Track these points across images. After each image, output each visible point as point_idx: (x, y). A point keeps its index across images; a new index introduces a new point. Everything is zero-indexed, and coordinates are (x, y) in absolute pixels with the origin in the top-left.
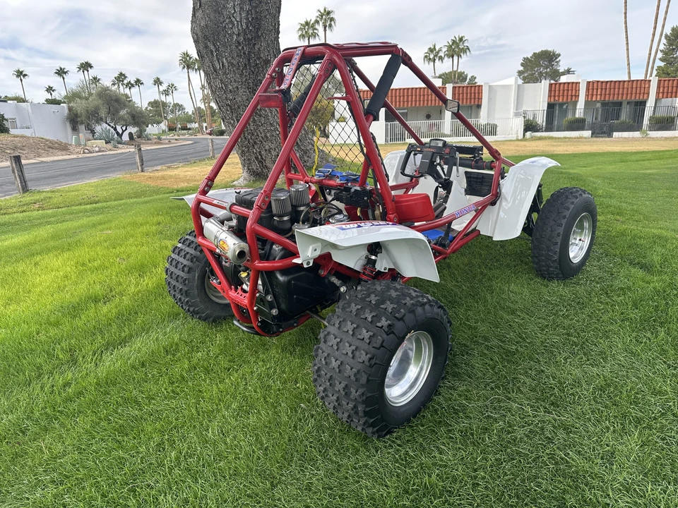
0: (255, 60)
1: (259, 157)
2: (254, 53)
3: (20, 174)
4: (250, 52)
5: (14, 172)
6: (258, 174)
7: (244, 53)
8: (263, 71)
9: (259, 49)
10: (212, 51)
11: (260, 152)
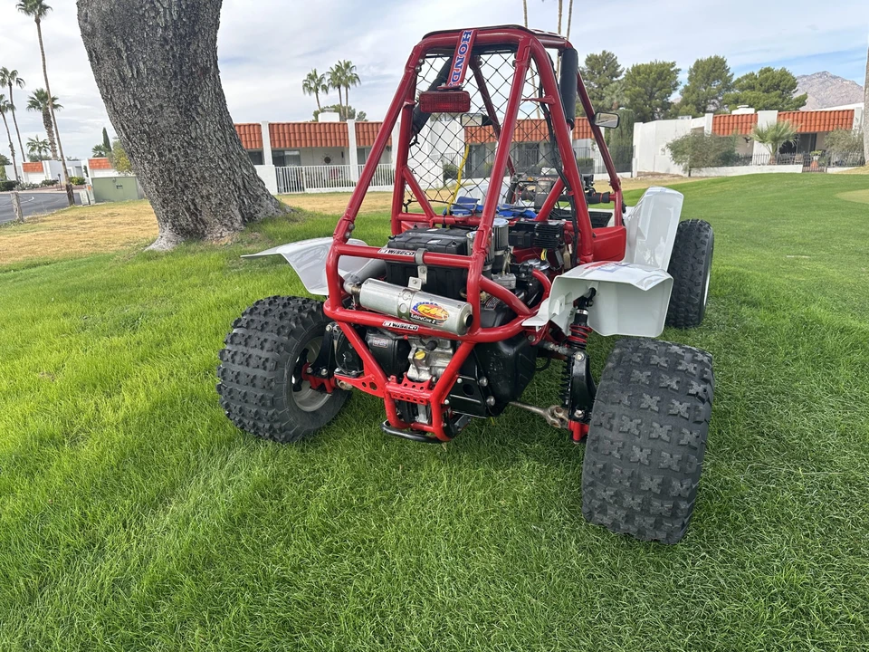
1: (192, 207)
2: (188, 57)
4: (182, 54)
6: (188, 232)
7: (174, 56)
11: (193, 200)
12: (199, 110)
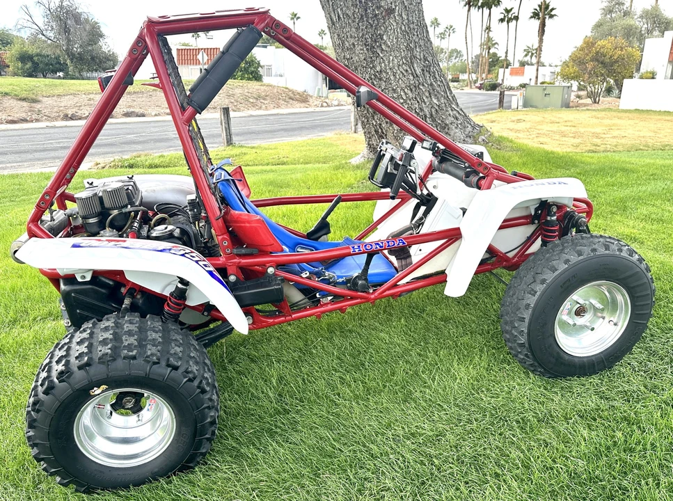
0: (374, 10)
3: (227, 126)
5: (222, 124)
12: (383, 47)
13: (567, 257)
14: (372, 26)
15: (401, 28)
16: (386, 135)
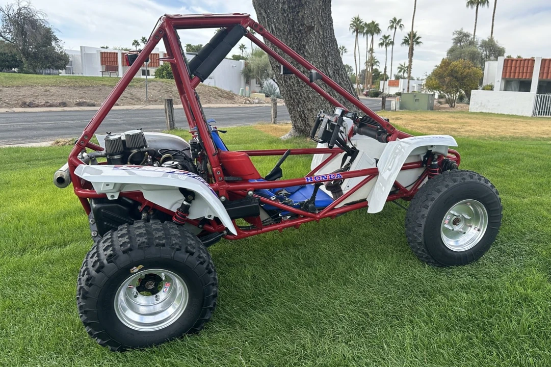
0: (299, 27)
1: (303, 115)
2: (297, 20)
3: (170, 114)
4: (293, 19)
5: (166, 112)
6: (302, 131)
7: (289, 20)
8: (306, 36)
9: (303, 16)
10: (264, 18)
11: (303, 111)
12: (305, 54)
13: (447, 183)
14: (297, 38)
15: (318, 41)
16: (308, 119)
